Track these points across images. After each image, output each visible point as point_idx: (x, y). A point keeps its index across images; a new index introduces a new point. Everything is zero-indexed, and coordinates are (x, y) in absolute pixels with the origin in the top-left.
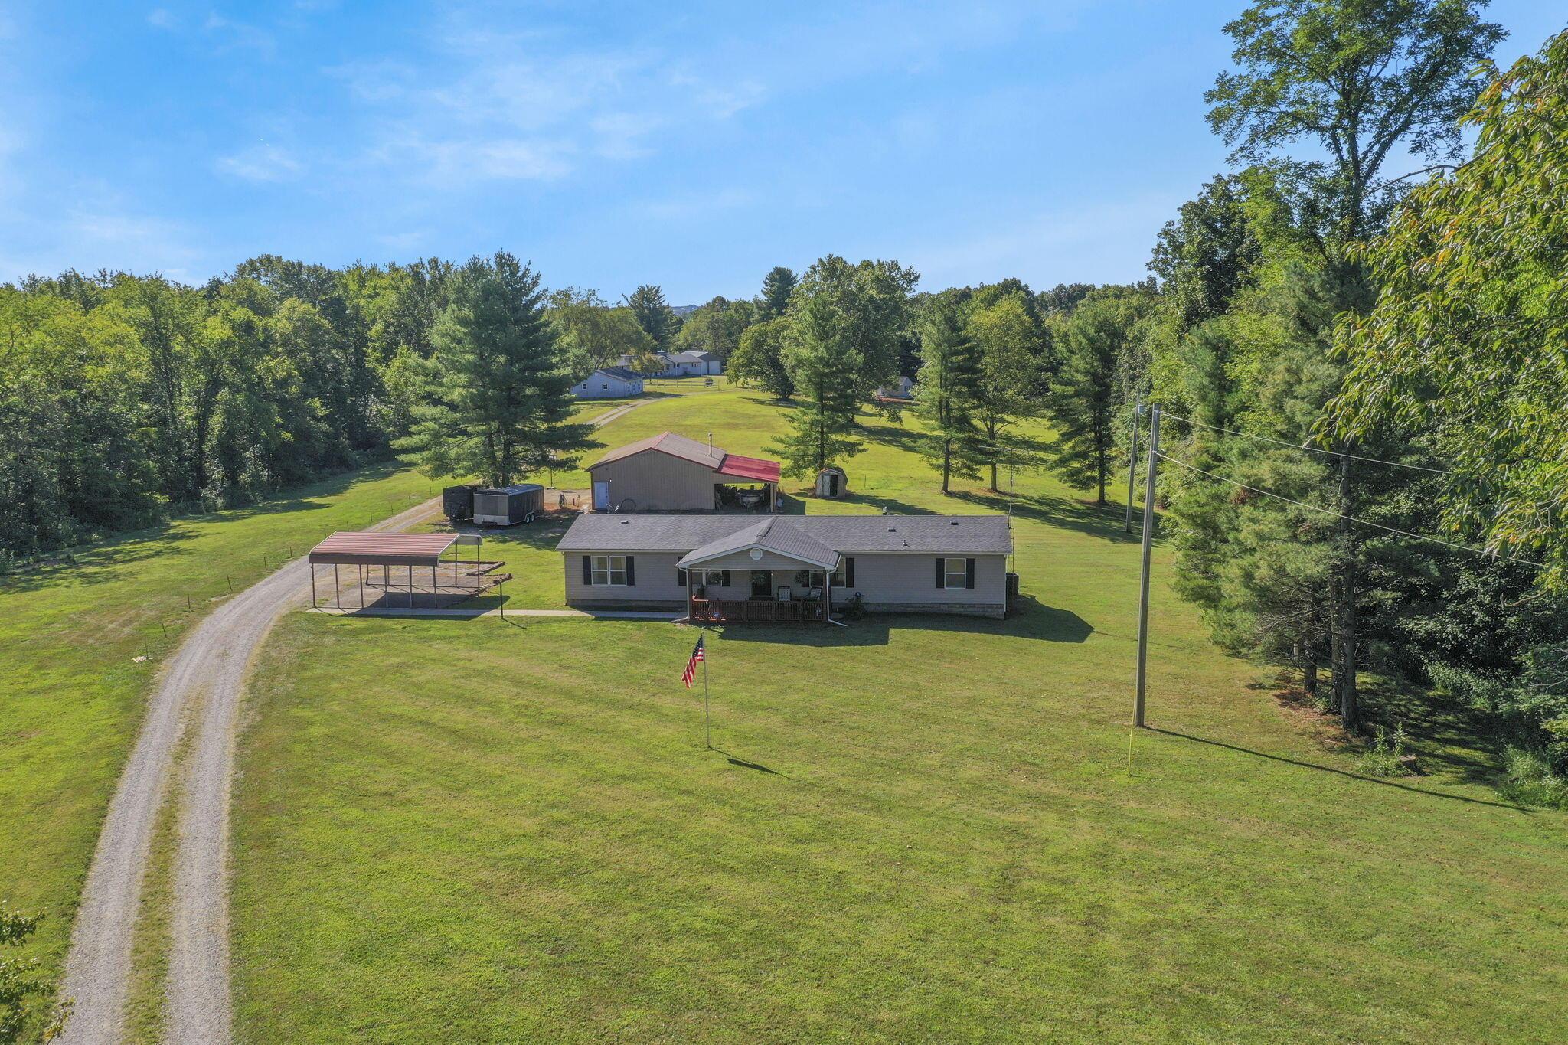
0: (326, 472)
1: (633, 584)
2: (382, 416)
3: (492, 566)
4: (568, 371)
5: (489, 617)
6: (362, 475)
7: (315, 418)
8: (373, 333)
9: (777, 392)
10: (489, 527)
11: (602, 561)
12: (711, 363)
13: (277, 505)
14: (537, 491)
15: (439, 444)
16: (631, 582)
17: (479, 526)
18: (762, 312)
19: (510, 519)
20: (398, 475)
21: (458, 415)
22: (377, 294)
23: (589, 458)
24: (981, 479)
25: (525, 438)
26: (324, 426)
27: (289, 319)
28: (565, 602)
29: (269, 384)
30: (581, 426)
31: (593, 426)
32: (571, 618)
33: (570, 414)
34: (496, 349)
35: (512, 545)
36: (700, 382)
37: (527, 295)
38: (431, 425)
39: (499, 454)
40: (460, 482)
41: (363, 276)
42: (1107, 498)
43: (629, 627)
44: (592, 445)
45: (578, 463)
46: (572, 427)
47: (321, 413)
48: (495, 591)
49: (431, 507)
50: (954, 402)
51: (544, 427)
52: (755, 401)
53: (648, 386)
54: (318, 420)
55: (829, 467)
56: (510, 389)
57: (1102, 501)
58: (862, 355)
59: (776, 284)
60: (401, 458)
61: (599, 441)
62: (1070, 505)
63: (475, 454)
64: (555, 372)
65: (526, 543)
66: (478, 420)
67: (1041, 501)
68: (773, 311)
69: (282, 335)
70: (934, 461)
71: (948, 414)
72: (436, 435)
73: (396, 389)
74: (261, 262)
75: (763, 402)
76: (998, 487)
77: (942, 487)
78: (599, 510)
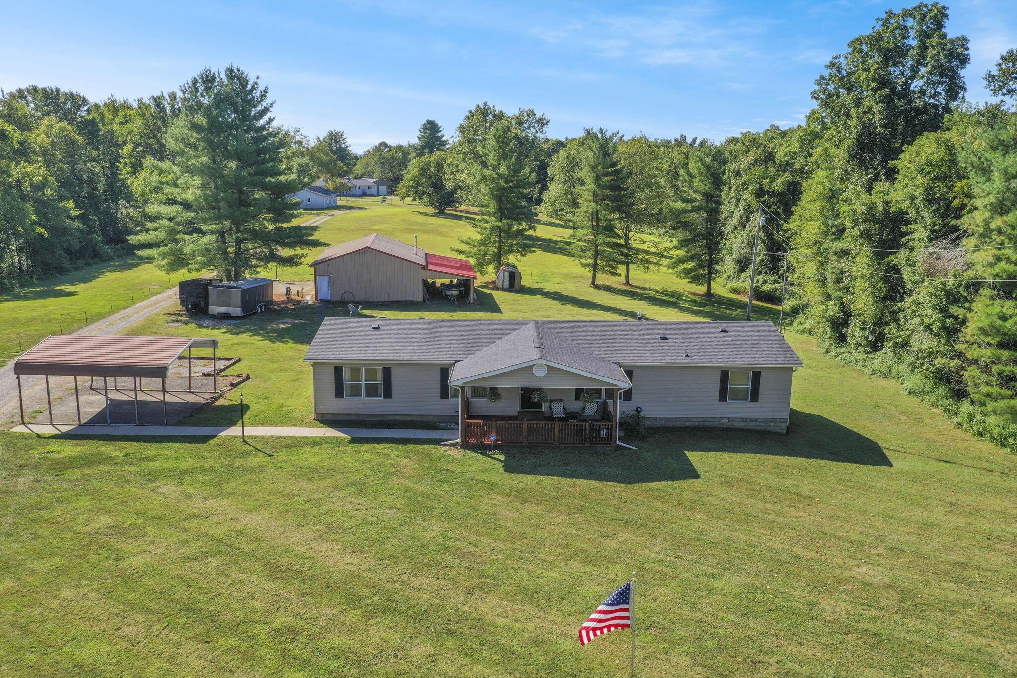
0: (81, 262)
1: (390, 397)
2: (131, 218)
3: (228, 363)
4: (293, 177)
5: (229, 438)
6: (112, 266)
7: (69, 217)
8: (125, 151)
9: (435, 207)
10: (224, 318)
11: (355, 372)
12: (381, 188)
13: (30, 292)
14: (267, 285)
15: (176, 241)
16: (388, 394)
17: (214, 317)
18: (418, 151)
19: (243, 311)
20: (143, 266)
21: (192, 215)
22: (127, 121)
23: (313, 255)
24: (620, 275)
25: (257, 236)
26: (78, 224)
27: (48, 135)
28: (313, 415)
29: (26, 187)
30: (306, 228)
31: (316, 227)
32: (324, 440)
33: (296, 216)
34: (229, 156)
35: (245, 337)
36: (378, 199)
37: (255, 107)
38: (166, 222)
39: (231, 250)
40: (195, 275)
41: (114, 107)
42: (712, 291)
43: (393, 451)
44: (316, 244)
45: (303, 260)
46: (298, 228)
47: (74, 213)
48: (232, 398)
49: (170, 297)
50: (604, 214)
51: (270, 227)
52: (421, 213)
53: (341, 201)
54: (73, 219)
55: (508, 265)
56: (241, 192)
57: (709, 294)
58: (534, 174)
59: (428, 131)
60: (139, 253)
61: (322, 240)
62: (687, 296)
63: (208, 250)
64: (282, 178)
65: (258, 335)
66: (210, 219)
67: (665, 293)
68: (425, 151)
69: (41, 147)
70: (584, 261)
71: (598, 223)
72: (172, 232)
73: (143, 196)
74: (28, 91)
75: (427, 214)
76: (631, 282)
77: (591, 281)
78: (322, 301)
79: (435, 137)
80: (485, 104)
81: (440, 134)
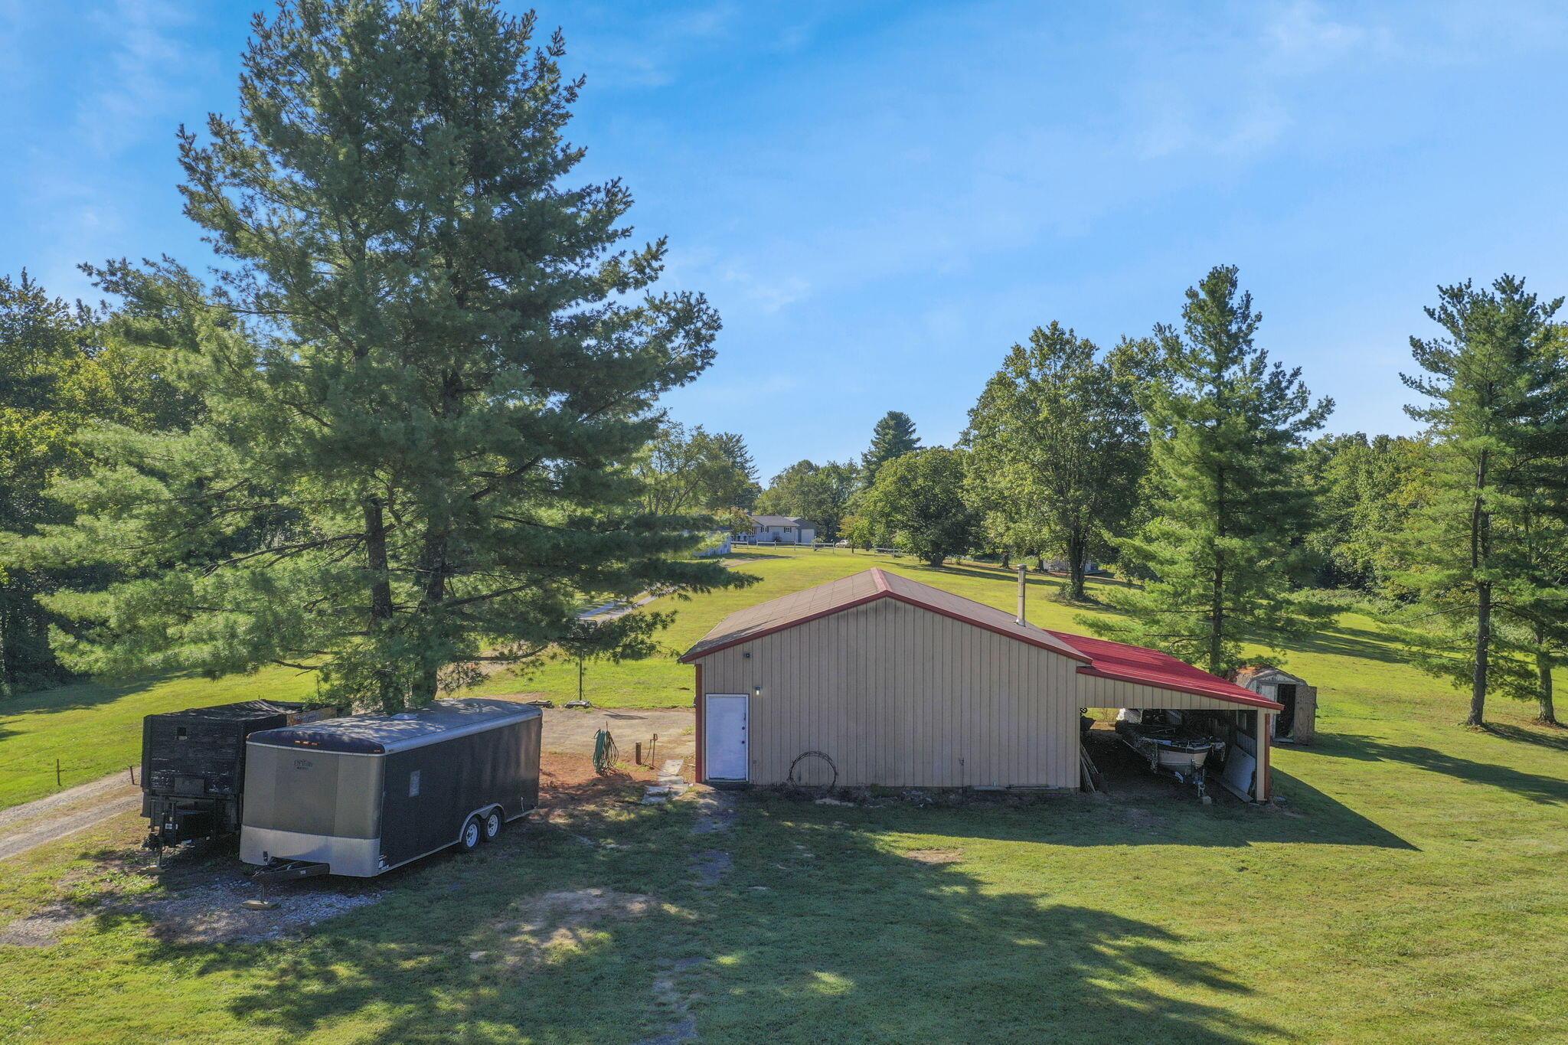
9: (923, 556)
12: (804, 532)
14: (519, 726)
23: (695, 619)
59: (891, 432)
76: (1559, 717)
77: (1467, 713)
78: (722, 787)
79: (903, 442)
80: (1055, 325)
81: (914, 436)
